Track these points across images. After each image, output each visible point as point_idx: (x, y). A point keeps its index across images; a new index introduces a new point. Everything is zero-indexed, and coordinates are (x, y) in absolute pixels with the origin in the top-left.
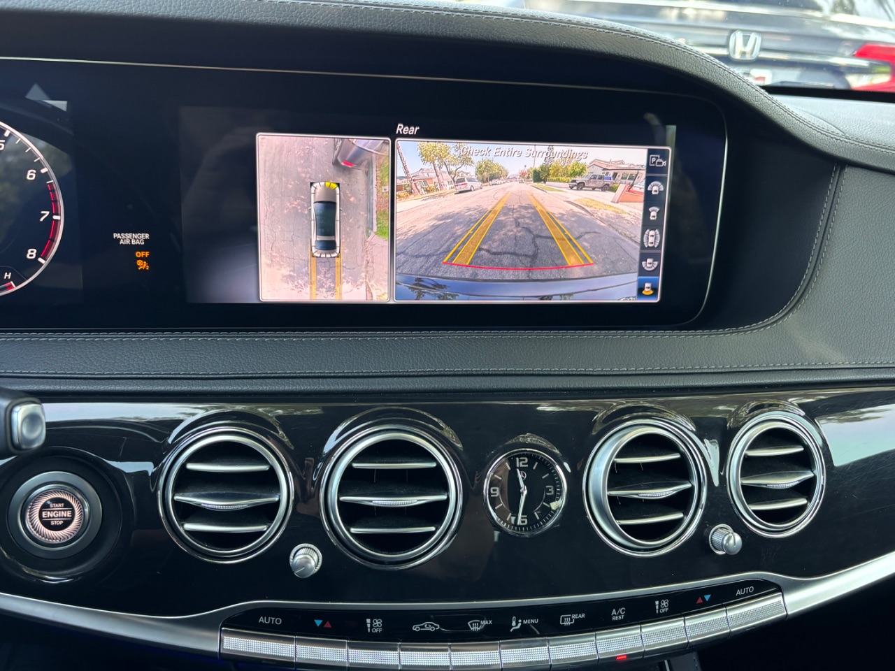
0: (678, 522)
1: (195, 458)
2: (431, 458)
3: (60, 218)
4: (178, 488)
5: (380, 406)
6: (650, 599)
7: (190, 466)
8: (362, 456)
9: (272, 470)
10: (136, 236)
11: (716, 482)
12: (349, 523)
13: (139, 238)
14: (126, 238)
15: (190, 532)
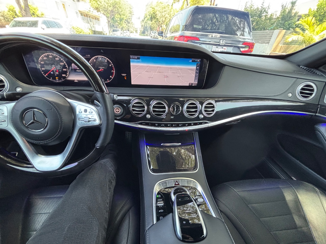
0: (195, 114)
1: (134, 104)
2: (164, 105)
3: (114, 72)
4: (132, 107)
5: (157, 98)
6: (191, 123)
7: (134, 105)
8: (155, 104)
9: (144, 106)
10: (124, 74)
11: (201, 109)
12: (154, 112)
13: (125, 75)
14: (123, 75)
15: (134, 113)
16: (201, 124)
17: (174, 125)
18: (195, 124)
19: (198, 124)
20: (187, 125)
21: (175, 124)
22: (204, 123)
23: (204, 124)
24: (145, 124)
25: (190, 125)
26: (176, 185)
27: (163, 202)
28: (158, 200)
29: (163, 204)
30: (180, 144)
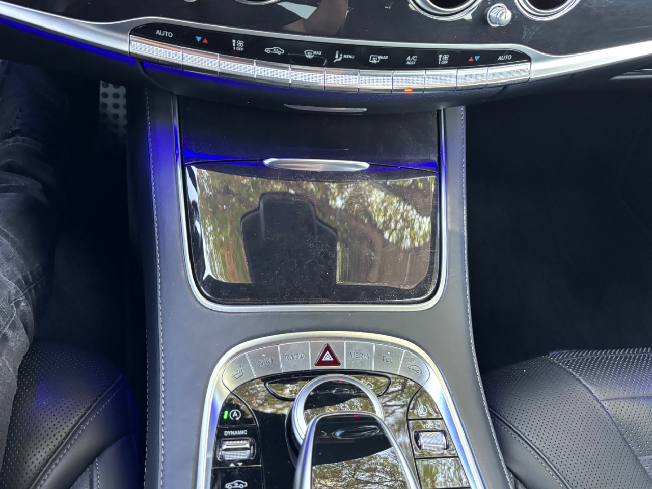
16: (489, 59)
17: (338, 58)
18: (460, 60)
19: (477, 58)
20: (410, 61)
21: (344, 49)
22: (509, 57)
23: (506, 62)
24: (170, 35)
25: (428, 61)
26: (321, 362)
27: (248, 446)
28: (226, 433)
29: (248, 452)
30: (366, 165)
